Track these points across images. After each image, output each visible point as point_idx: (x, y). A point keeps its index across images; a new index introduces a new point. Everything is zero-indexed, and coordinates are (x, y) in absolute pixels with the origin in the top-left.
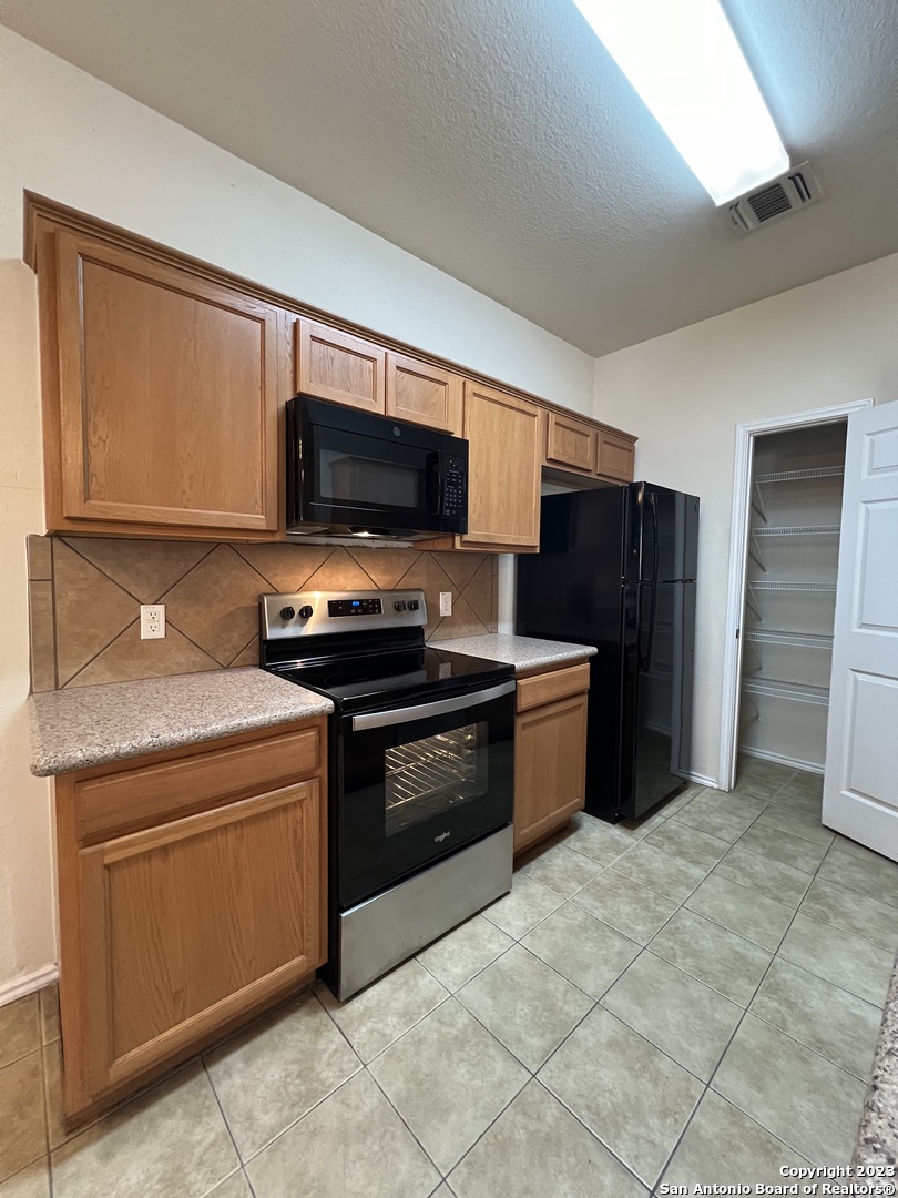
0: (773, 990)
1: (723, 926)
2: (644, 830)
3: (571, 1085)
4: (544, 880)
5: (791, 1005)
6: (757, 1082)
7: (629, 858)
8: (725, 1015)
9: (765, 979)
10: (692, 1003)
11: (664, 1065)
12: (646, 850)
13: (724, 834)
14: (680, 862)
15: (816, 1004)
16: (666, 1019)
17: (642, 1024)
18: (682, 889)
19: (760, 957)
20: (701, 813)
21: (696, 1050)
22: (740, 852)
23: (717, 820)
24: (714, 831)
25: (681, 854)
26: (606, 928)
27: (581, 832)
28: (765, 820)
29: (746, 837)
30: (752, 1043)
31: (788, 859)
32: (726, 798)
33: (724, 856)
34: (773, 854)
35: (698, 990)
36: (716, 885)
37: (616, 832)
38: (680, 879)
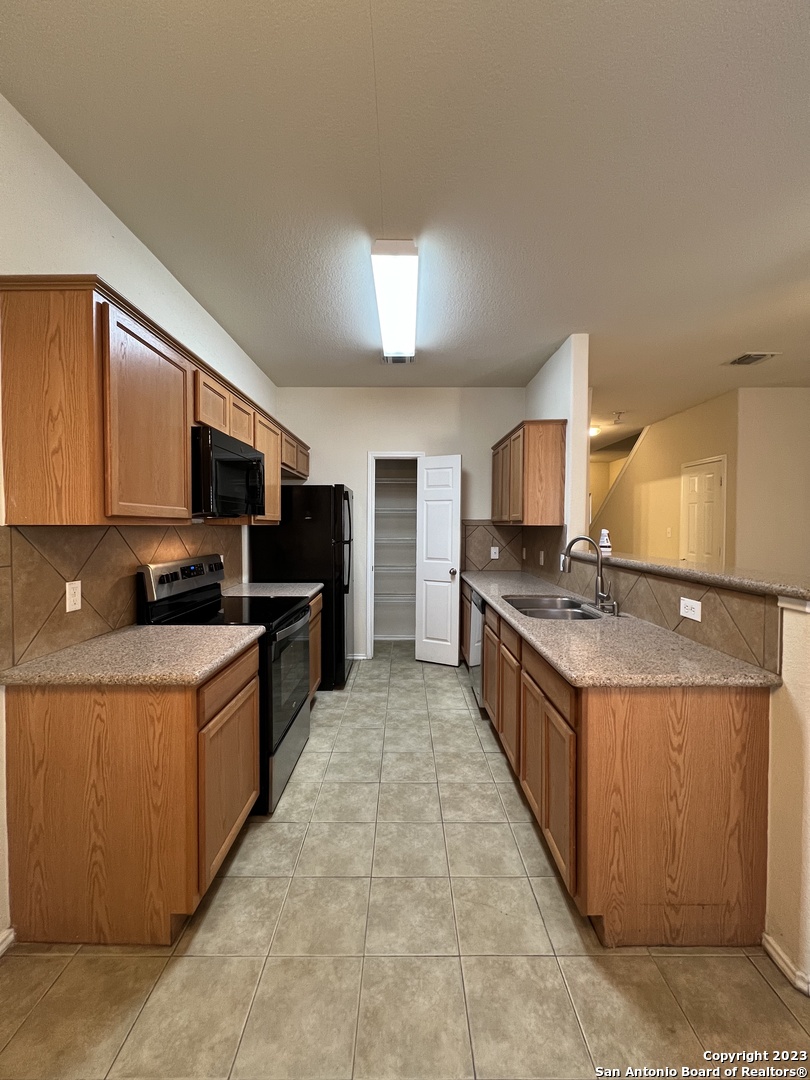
0: (434, 719)
1: (406, 708)
2: (348, 687)
3: (394, 777)
4: (320, 726)
5: (441, 720)
6: (445, 744)
7: (353, 701)
8: (425, 733)
9: (428, 717)
10: (413, 735)
11: (418, 755)
12: (356, 695)
13: (382, 677)
14: (374, 694)
15: (447, 716)
16: (409, 743)
17: (402, 749)
18: (382, 703)
19: (424, 712)
20: (368, 672)
21: (424, 746)
22: (394, 681)
23: (376, 672)
24: (378, 677)
25: (372, 691)
26: (365, 729)
27: (319, 700)
28: (394, 666)
29: (392, 675)
30: (437, 735)
31: (412, 677)
32: (372, 663)
33: (389, 684)
34: (406, 677)
35: (413, 731)
36: (393, 696)
37: (335, 693)
38: (379, 700)
